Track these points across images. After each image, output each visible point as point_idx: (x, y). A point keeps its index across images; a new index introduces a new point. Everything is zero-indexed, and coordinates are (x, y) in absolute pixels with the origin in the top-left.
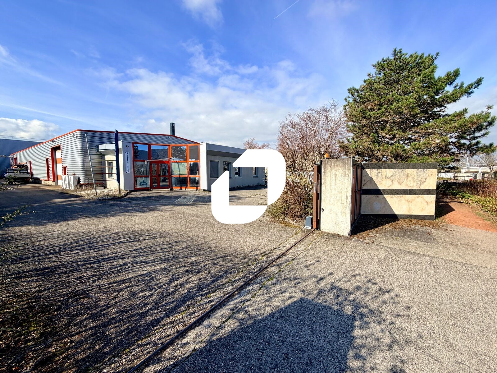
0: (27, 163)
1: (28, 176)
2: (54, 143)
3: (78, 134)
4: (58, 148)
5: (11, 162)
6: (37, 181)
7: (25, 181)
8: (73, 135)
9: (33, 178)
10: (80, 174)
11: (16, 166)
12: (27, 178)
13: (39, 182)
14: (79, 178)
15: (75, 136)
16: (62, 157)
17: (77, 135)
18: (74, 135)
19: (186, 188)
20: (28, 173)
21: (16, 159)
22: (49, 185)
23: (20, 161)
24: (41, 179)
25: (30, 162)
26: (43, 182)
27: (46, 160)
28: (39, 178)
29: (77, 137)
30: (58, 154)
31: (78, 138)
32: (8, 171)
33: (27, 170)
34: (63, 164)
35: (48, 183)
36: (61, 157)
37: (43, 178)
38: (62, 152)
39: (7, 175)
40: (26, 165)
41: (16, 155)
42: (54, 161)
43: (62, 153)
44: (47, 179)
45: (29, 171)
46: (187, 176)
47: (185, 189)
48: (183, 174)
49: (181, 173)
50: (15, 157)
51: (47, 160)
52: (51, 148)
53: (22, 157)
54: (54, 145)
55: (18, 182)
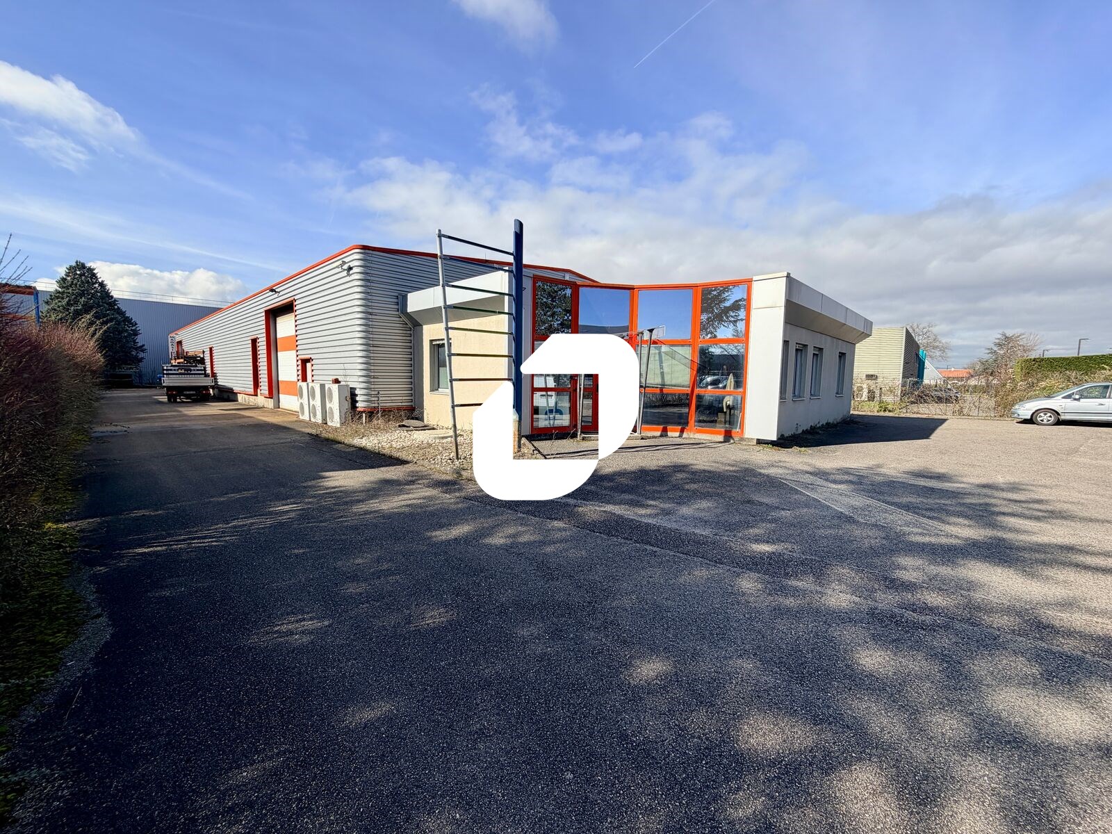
0: (204, 352)
1: (208, 382)
2: (276, 296)
3: (354, 258)
4: (288, 308)
5: (170, 350)
6: (225, 396)
7: (200, 396)
8: (340, 262)
9: (217, 388)
10: (355, 380)
11: (182, 358)
12: (206, 388)
13: (232, 397)
14: (353, 395)
15: (346, 267)
16: (298, 332)
17: (352, 264)
18: (344, 263)
19: (682, 431)
20: (206, 375)
21: (180, 343)
22: (257, 408)
23: (190, 348)
24: (236, 389)
25: (211, 349)
26: (240, 397)
27: (250, 342)
28: (232, 389)
29: (350, 268)
30: (285, 326)
31: (355, 270)
32: (167, 370)
33: (205, 369)
34: (299, 353)
35: (252, 401)
36: (293, 333)
37: (243, 389)
38: (298, 317)
39: (167, 381)
40: (202, 356)
41: (182, 335)
42: (273, 344)
43: (298, 322)
44: (251, 391)
45: (209, 371)
46: (688, 390)
47: (677, 434)
48: (673, 383)
49: (668, 381)
50: (178, 339)
51: (254, 342)
52: (267, 312)
53: (193, 340)
54: (274, 301)
55: (188, 397)
